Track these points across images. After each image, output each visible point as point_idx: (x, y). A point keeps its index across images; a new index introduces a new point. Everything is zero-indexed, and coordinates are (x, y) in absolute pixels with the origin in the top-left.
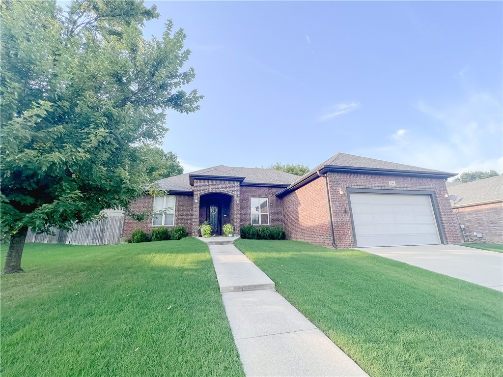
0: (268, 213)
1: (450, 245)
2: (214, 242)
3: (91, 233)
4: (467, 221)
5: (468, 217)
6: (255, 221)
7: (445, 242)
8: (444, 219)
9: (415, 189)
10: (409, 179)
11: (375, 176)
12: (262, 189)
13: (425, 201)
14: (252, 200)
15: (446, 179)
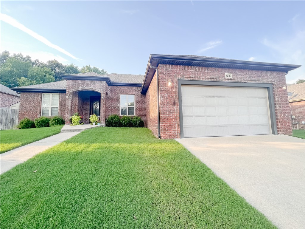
0: (134, 107)
1: (281, 136)
2: (66, 130)
3: (4, 121)
4: (298, 113)
5: (299, 110)
6: (124, 112)
7: (276, 132)
8: (278, 111)
9: (252, 82)
10: (247, 72)
11: (211, 68)
12: (129, 88)
13: (262, 94)
14: (122, 96)
15: (287, 72)
